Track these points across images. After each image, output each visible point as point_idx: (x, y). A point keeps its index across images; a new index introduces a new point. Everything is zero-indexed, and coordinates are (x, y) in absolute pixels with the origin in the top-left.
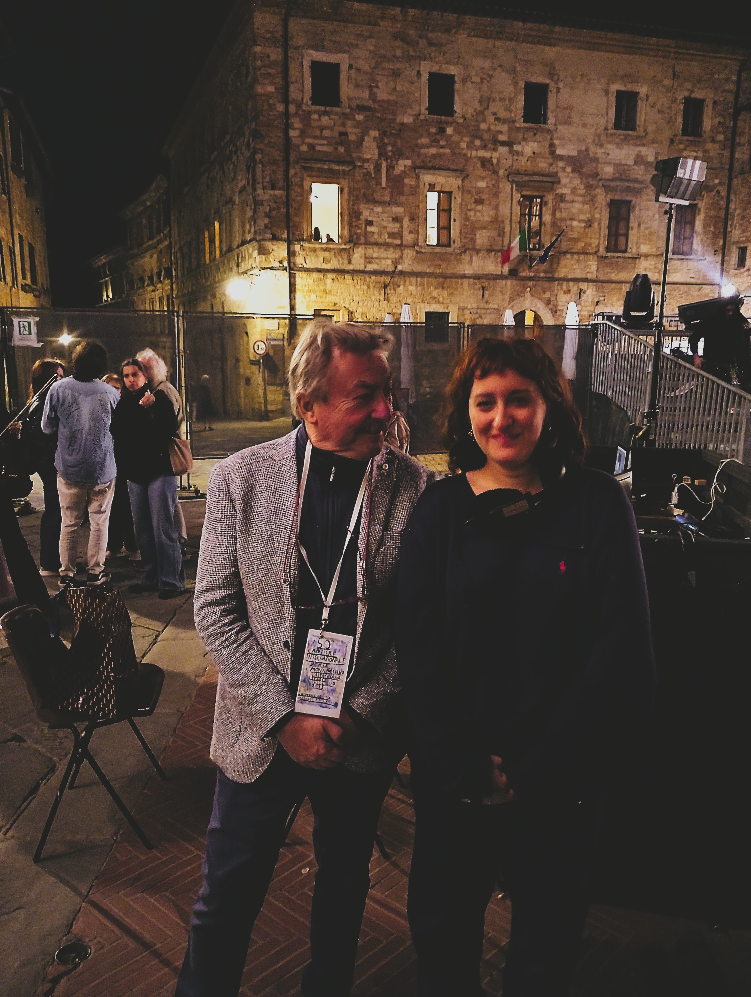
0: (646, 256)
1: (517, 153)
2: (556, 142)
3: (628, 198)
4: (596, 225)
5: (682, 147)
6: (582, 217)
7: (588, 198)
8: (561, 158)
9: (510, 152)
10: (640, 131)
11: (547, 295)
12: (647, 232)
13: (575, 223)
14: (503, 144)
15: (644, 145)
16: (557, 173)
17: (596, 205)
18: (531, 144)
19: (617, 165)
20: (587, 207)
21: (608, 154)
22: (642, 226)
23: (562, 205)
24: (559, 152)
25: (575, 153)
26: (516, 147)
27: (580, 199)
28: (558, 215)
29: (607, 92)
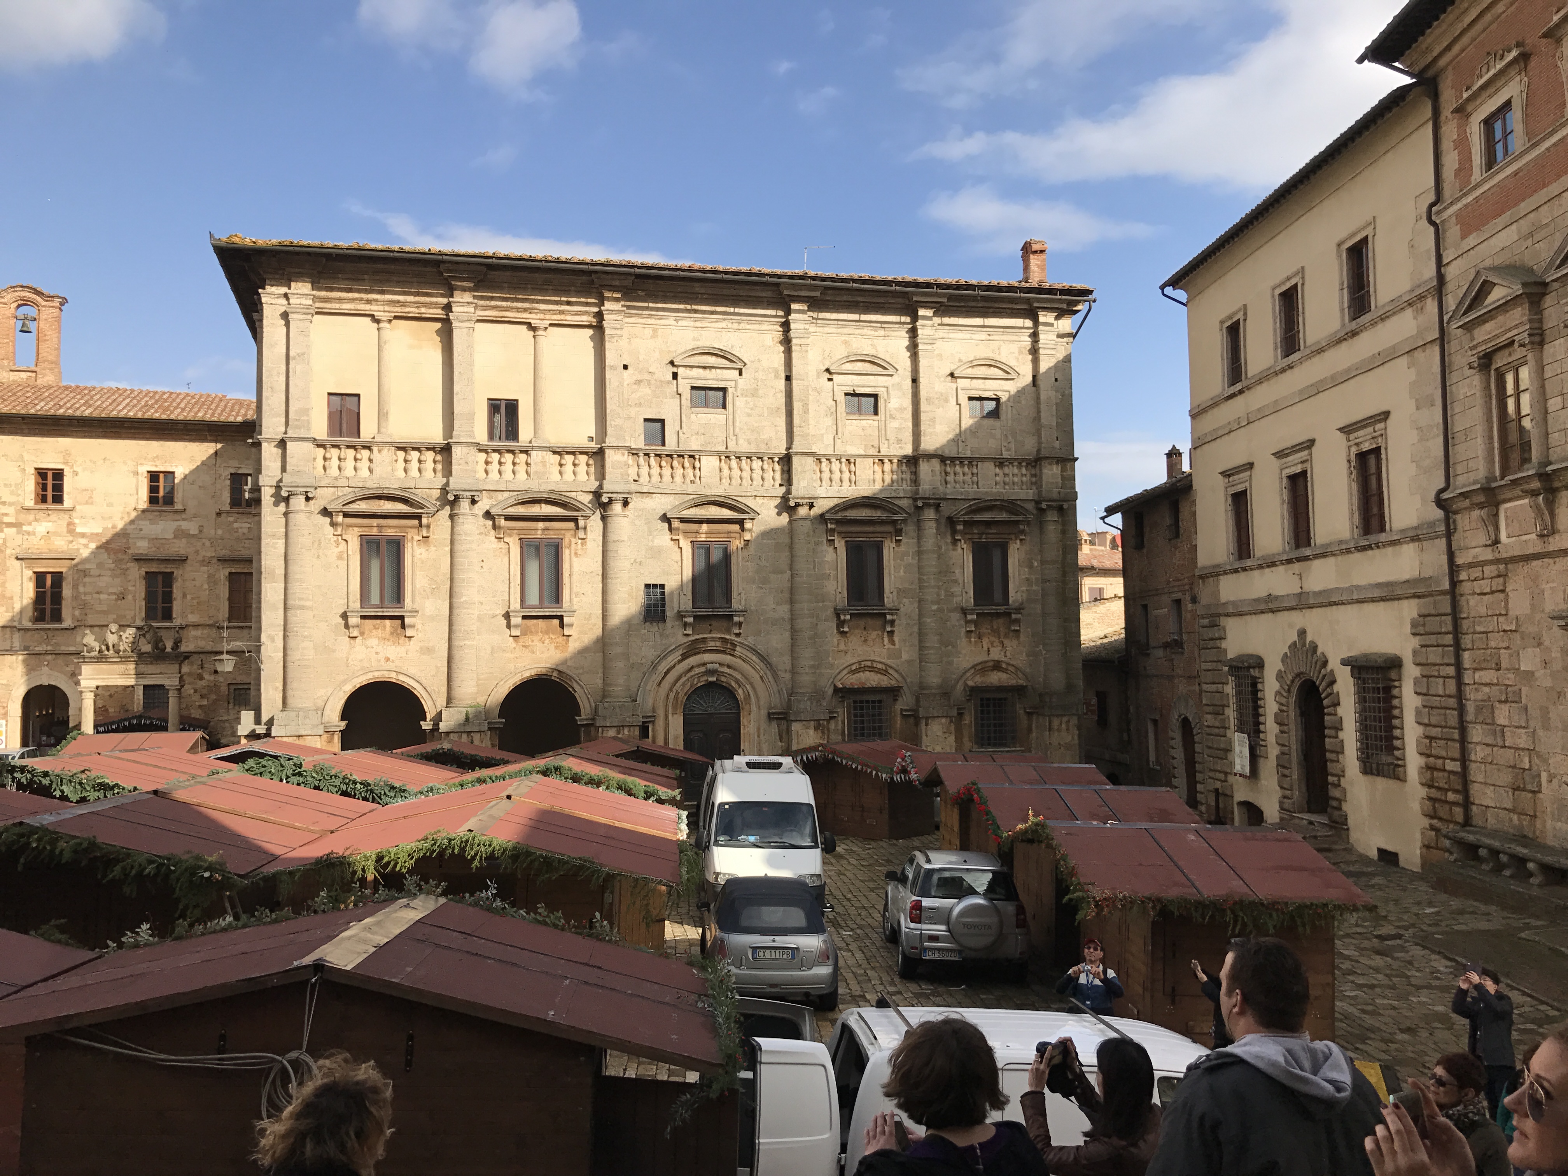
0: (196, 626)
1: (29, 533)
2: (76, 521)
3: (168, 570)
4: (130, 597)
5: (231, 519)
6: (111, 590)
7: (119, 572)
8: (83, 535)
9: (18, 533)
10: (178, 506)
11: (71, 668)
12: (195, 602)
13: (102, 596)
14: (10, 525)
15: (184, 519)
16: (78, 549)
17: (130, 578)
18: (44, 524)
19: (153, 540)
20: (118, 581)
21: (141, 530)
22: (189, 597)
23: (87, 580)
24: (79, 530)
25: (100, 531)
26: (25, 528)
27: (109, 573)
28: (81, 589)
29: (136, 473)
